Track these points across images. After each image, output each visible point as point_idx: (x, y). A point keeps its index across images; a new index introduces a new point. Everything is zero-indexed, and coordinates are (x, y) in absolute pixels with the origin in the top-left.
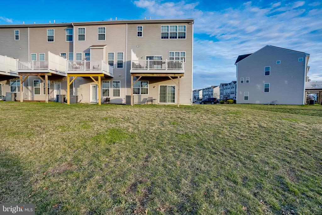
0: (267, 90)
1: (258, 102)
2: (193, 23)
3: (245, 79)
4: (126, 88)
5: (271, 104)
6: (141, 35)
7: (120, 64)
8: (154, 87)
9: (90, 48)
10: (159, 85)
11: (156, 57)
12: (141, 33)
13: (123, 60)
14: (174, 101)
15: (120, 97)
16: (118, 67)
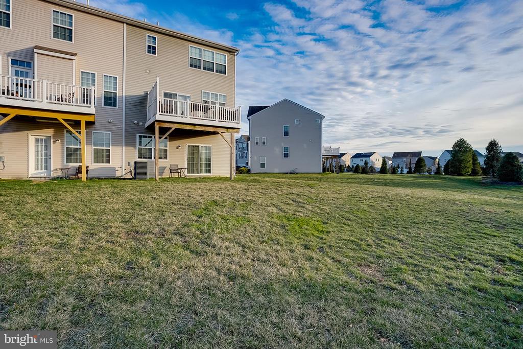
0: (286, 155)
1: (276, 171)
2: (236, 54)
3: (261, 139)
4: (124, 147)
5: (291, 173)
6: (154, 53)
7: (110, 98)
8: (177, 148)
9: (35, 50)
10: (186, 143)
11: (181, 96)
12: (154, 48)
13: (117, 92)
14: (209, 171)
15: (111, 165)
16: (105, 104)
